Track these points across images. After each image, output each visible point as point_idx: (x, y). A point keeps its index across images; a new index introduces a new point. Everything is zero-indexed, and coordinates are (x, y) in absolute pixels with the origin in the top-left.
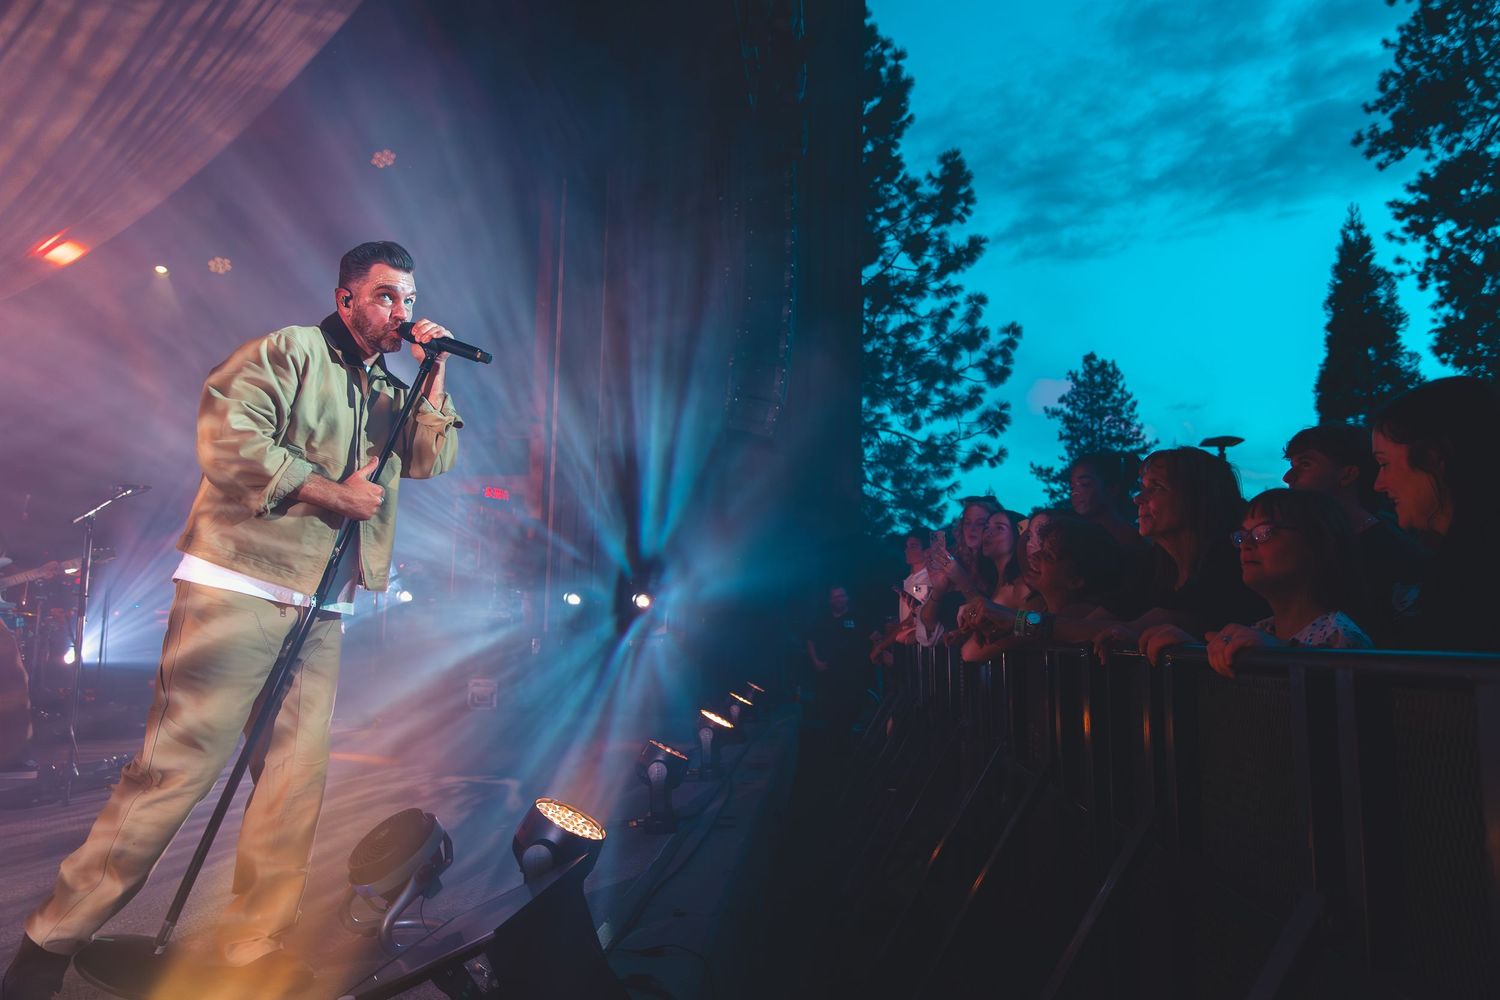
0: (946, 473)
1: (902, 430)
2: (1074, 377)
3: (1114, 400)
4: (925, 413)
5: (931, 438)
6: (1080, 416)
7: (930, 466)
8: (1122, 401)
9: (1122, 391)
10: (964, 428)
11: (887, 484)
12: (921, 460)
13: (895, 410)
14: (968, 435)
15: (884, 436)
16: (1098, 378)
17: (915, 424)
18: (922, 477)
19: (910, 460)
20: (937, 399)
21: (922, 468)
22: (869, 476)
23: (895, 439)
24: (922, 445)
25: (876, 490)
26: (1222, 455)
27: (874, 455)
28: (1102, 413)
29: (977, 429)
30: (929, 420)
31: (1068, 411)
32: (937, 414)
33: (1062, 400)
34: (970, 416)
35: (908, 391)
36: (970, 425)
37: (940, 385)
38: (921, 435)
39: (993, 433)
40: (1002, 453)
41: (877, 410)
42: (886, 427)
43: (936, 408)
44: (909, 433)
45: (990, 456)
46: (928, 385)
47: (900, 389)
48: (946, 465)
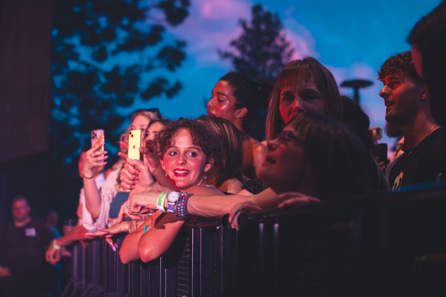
0: (129, 102)
1: (89, 60)
2: (243, 24)
3: (277, 47)
4: (112, 46)
5: (116, 69)
6: (247, 59)
7: (114, 96)
8: (283, 48)
9: (283, 40)
10: (145, 61)
11: (74, 111)
12: (106, 89)
13: (84, 43)
14: (149, 68)
15: (73, 65)
16: (263, 27)
17: (101, 56)
18: (108, 104)
19: (96, 89)
20: (122, 35)
21: (106, 96)
22: (58, 101)
23: (82, 68)
24: (107, 75)
25: (63, 115)
26: (357, 96)
27: (63, 83)
28: (266, 56)
29: (157, 63)
30: (115, 53)
31: (237, 53)
32: (121, 48)
33: (233, 43)
34: (152, 51)
35: (97, 25)
36: (151, 59)
37: (125, 22)
38: (107, 66)
39: (171, 68)
40: (178, 86)
41: (68, 41)
42: (75, 57)
43: (121, 42)
44: (96, 64)
45: (167, 87)
46: (114, 22)
47: (89, 22)
48: (129, 95)
